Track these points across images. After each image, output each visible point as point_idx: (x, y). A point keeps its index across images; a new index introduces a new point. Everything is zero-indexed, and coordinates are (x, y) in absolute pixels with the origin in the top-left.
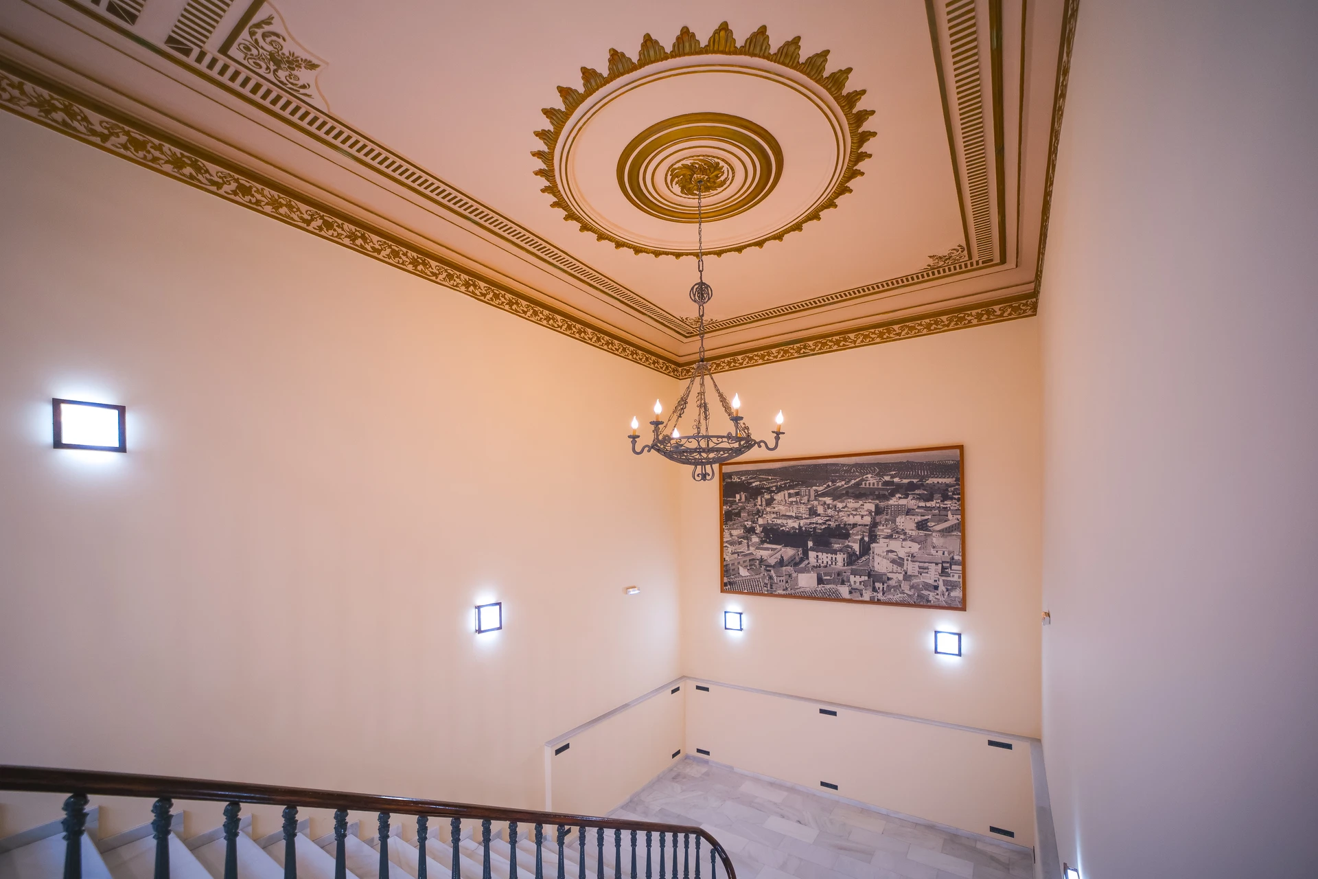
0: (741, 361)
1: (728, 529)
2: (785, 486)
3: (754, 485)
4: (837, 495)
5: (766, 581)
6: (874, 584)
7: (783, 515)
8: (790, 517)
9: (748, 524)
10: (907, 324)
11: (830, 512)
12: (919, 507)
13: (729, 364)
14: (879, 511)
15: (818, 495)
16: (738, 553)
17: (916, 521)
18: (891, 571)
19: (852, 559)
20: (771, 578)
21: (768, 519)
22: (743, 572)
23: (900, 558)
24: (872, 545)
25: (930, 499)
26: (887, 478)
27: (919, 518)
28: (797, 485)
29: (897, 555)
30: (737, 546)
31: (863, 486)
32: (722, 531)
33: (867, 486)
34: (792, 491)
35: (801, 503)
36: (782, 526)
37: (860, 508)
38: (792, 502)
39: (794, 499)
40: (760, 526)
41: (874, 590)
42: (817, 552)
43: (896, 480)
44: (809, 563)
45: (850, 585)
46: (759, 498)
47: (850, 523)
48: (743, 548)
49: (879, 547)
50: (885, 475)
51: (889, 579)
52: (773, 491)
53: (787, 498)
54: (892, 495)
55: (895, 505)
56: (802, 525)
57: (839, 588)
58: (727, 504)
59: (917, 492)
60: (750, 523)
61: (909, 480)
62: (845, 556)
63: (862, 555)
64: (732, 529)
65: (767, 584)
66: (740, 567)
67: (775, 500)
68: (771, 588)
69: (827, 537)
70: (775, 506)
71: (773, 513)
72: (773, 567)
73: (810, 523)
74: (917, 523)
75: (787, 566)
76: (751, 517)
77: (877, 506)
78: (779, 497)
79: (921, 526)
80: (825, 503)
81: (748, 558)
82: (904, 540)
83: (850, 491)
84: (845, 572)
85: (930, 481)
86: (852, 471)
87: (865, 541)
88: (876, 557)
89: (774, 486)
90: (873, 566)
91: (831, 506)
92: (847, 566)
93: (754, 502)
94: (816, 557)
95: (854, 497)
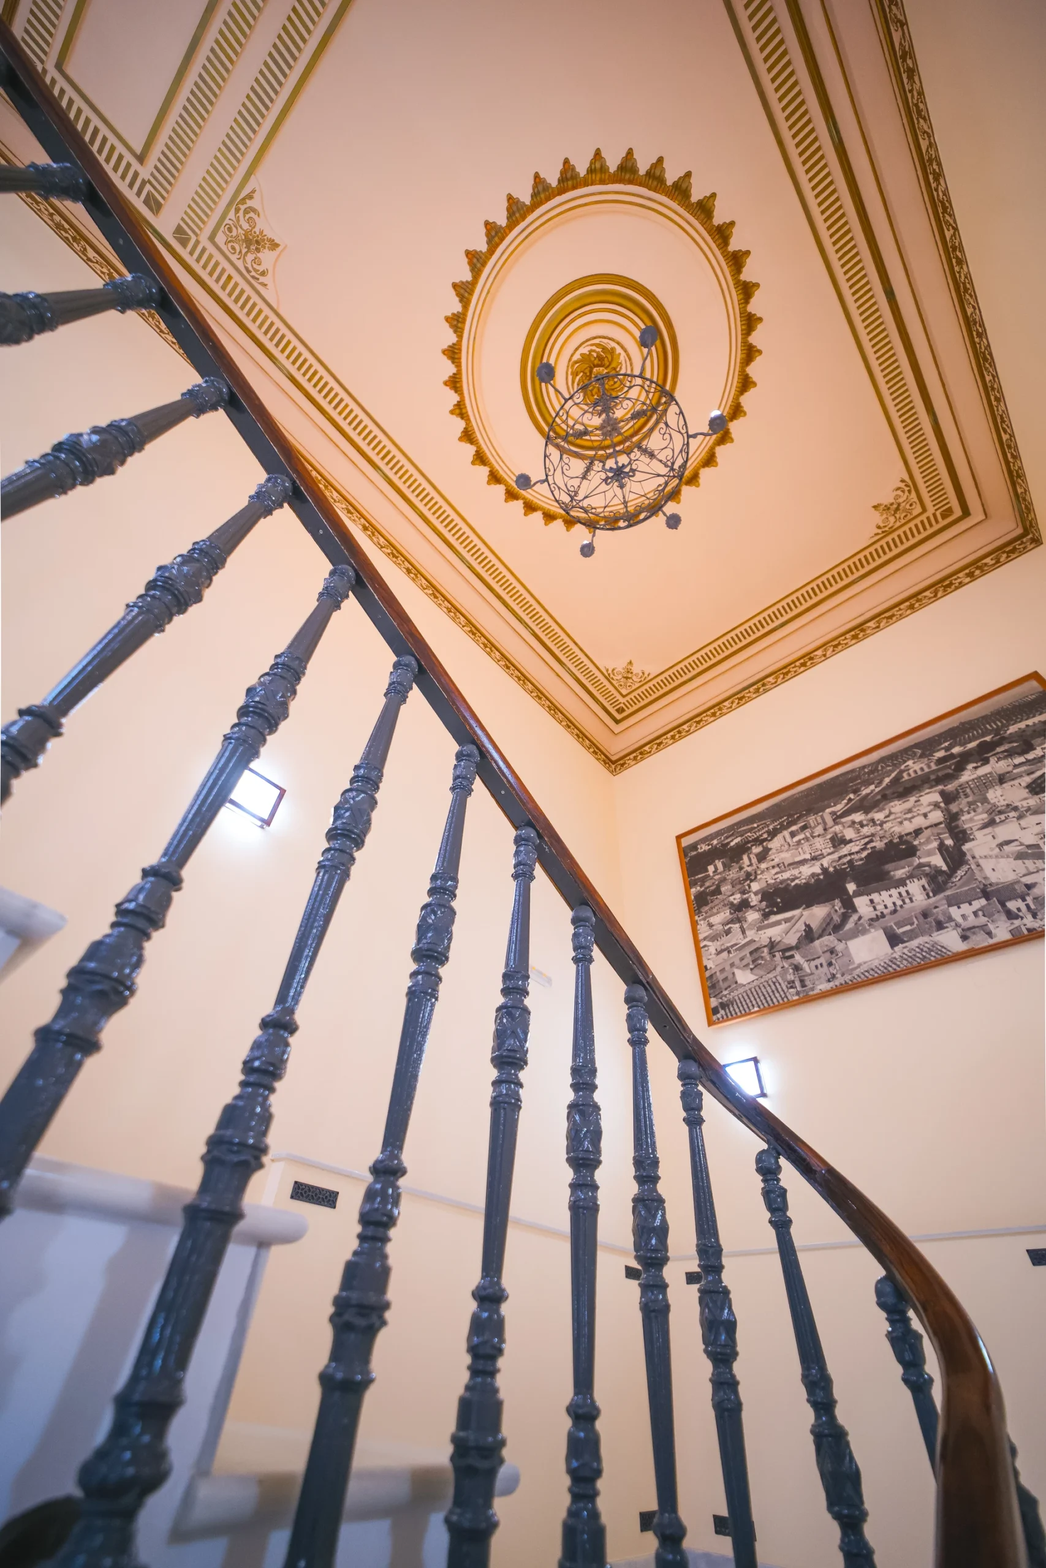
1: (704, 919)
2: (782, 825)
3: (732, 844)
4: (866, 805)
5: (791, 977)
6: (1003, 905)
7: (790, 865)
8: (803, 862)
9: (737, 898)
11: (866, 831)
12: (1015, 765)
14: (949, 798)
15: (837, 818)
16: (728, 949)
17: (1024, 784)
18: (1024, 871)
19: (937, 882)
20: (797, 968)
21: (767, 877)
22: (744, 977)
23: (1029, 847)
24: (965, 848)
25: (1028, 749)
26: (941, 754)
27: (1027, 780)
28: (799, 818)
29: (1022, 844)
30: (725, 938)
31: (906, 777)
32: (694, 926)
33: (913, 775)
34: (794, 828)
35: (813, 837)
36: (793, 880)
37: (914, 806)
38: (800, 841)
39: (801, 836)
40: (756, 894)
41: (1011, 915)
42: (867, 894)
43: (956, 750)
44: (862, 918)
45: (957, 925)
46: (745, 857)
47: (907, 831)
48: (735, 937)
49: (980, 846)
50: (935, 752)
51: (1029, 887)
52: (765, 840)
53: (789, 840)
54: (960, 769)
55: (973, 780)
56: (826, 865)
57: (939, 938)
58: (696, 884)
59: (999, 750)
60: (738, 896)
61: (978, 742)
62: (924, 881)
63: (953, 868)
64: (710, 916)
65: (793, 983)
66: (736, 971)
67: (771, 849)
69: (879, 865)
70: (773, 857)
71: (773, 867)
72: (797, 947)
73: (840, 858)
74: (1028, 786)
75: (821, 937)
76: (739, 886)
77: (942, 793)
78: (775, 844)
79: (1038, 788)
80: (854, 822)
81: (746, 951)
82: (1019, 818)
83: (888, 792)
84: (936, 907)
85: (1013, 729)
86: (880, 768)
87: (947, 848)
88: (982, 862)
89: (764, 833)
90: (986, 878)
91: (865, 822)
92: (934, 896)
93: (738, 866)
94: (869, 903)
95: (897, 797)
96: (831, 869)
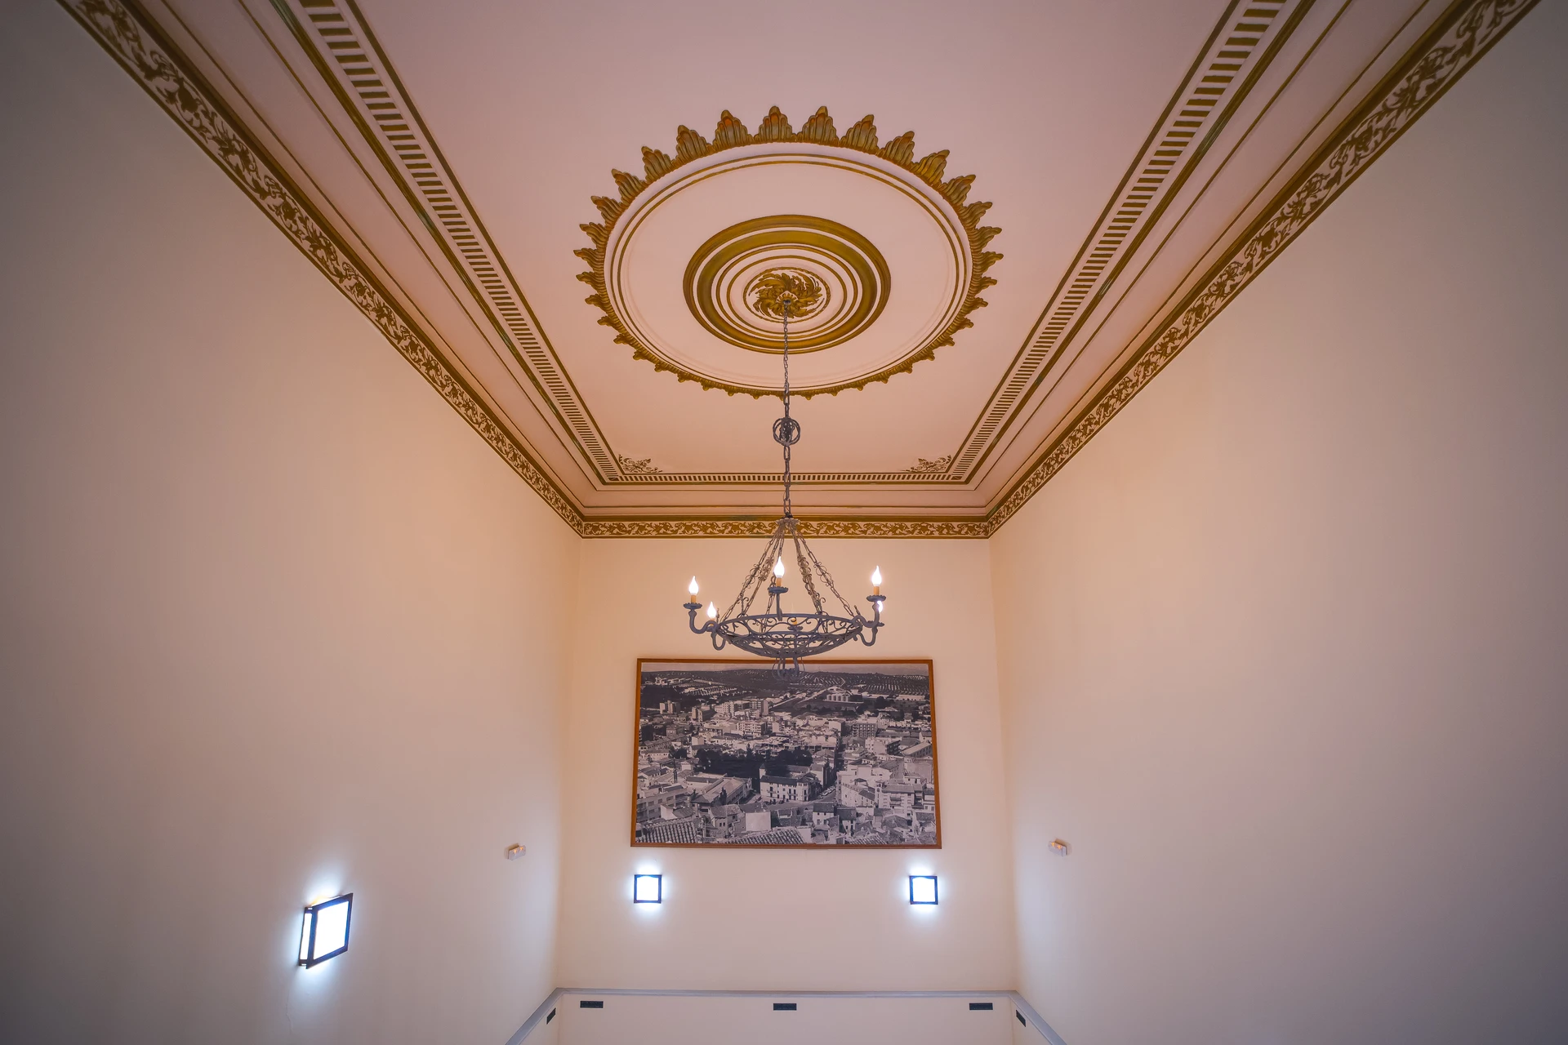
0: (675, 529)
1: (646, 753)
2: (731, 695)
3: (687, 691)
4: (797, 709)
5: (700, 826)
6: (841, 822)
7: (726, 734)
8: (737, 737)
10: (873, 523)
11: (787, 731)
12: (889, 727)
13: (657, 528)
14: (846, 731)
15: (773, 709)
16: (659, 787)
17: (887, 743)
18: (860, 804)
19: (815, 791)
20: (707, 820)
21: (706, 737)
22: (667, 814)
23: (870, 788)
24: (839, 773)
25: (901, 718)
26: (855, 692)
27: (890, 740)
28: (746, 694)
29: (867, 785)
30: (659, 776)
31: (828, 700)
32: (636, 754)
33: (833, 700)
34: (739, 702)
35: (751, 718)
36: (725, 749)
37: (823, 727)
38: (740, 716)
39: (742, 713)
40: (694, 748)
41: (842, 830)
42: (771, 783)
43: (865, 694)
44: (760, 799)
45: (813, 826)
46: (694, 710)
47: (812, 745)
48: (668, 779)
49: (846, 776)
50: (852, 688)
51: (858, 815)
52: (714, 702)
53: (732, 711)
54: (861, 712)
55: (864, 724)
56: (751, 747)
57: (799, 830)
58: (646, 716)
59: (887, 709)
60: (679, 744)
61: (879, 696)
62: (807, 788)
63: (827, 786)
64: (652, 752)
65: (702, 830)
66: (662, 807)
67: (716, 713)
68: (708, 835)
69: (785, 763)
70: (716, 721)
71: (713, 730)
72: (711, 805)
73: (763, 745)
74: (887, 746)
75: (730, 803)
76: (681, 735)
77: (843, 725)
78: (721, 709)
79: (892, 749)
80: (782, 719)
81: (674, 794)
82: (874, 766)
83: (813, 705)
84: (806, 809)
85: (900, 697)
86: (815, 681)
87: (830, 768)
88: (843, 788)
89: (715, 694)
90: (840, 800)
91: (789, 723)
92: (809, 800)
93: (686, 715)
94: (769, 789)
95: (817, 713)
96: (754, 752)
